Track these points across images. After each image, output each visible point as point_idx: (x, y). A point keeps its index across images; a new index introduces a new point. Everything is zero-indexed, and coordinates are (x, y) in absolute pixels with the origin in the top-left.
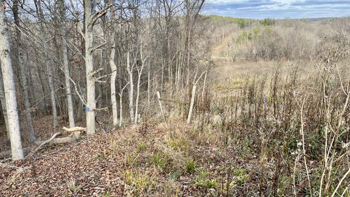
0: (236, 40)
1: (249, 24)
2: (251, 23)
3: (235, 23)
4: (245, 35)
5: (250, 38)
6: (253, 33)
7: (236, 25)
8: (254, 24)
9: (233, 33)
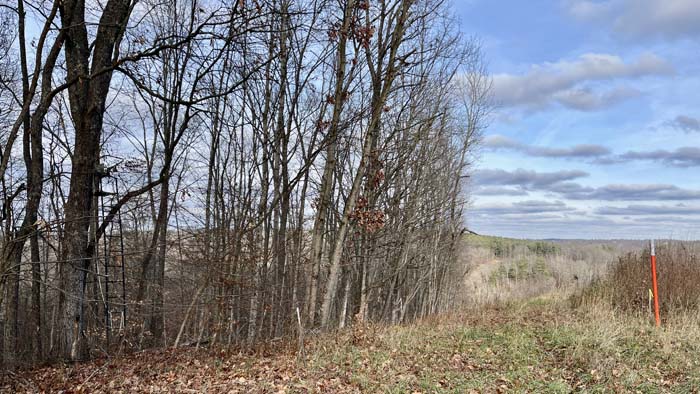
0: (487, 279)
1: (511, 249)
2: (513, 247)
3: (485, 247)
4: (502, 270)
5: (512, 277)
6: (516, 268)
7: (486, 252)
8: (518, 249)
9: (482, 265)
